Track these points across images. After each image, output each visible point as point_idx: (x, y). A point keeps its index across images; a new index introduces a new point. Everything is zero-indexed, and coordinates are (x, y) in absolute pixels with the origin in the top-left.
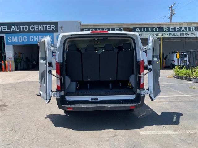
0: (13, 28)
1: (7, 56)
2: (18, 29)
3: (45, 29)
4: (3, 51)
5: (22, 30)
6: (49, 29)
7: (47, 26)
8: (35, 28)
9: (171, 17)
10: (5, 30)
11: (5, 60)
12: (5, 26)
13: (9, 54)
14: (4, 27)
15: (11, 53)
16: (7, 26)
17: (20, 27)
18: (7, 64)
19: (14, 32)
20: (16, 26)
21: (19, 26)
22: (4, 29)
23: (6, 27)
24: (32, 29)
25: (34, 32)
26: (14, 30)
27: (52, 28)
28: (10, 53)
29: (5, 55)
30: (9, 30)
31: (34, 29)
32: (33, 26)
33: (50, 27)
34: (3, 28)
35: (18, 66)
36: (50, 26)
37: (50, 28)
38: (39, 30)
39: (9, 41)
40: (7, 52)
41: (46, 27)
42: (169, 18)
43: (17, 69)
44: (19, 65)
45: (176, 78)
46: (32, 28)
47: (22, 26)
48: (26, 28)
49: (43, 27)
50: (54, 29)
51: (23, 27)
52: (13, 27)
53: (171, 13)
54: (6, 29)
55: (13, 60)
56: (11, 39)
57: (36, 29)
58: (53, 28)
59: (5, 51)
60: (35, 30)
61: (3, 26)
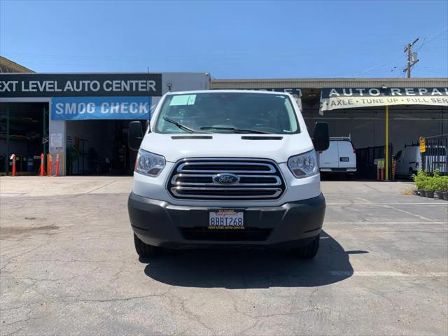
0: (69, 86)
1: (52, 145)
2: (78, 87)
3: (134, 89)
4: (45, 133)
5: (86, 90)
6: (142, 88)
7: (140, 82)
8: (114, 86)
9: (408, 70)
10: (52, 90)
11: (48, 153)
12: (52, 82)
13: (57, 139)
14: (49, 84)
15: (61, 138)
16: (56, 82)
17: (84, 85)
18: (51, 160)
19: (69, 94)
20: (75, 82)
21: (81, 82)
22: (50, 88)
23: (53, 84)
24: (108, 88)
25: (112, 94)
26: (70, 90)
27: (149, 86)
28: (59, 136)
29: (48, 143)
30: (61, 90)
31: (111, 88)
32: (110, 82)
33: (146, 84)
34: (48, 86)
35: (72, 166)
36: (145, 81)
37: (146, 88)
38: (123, 90)
39: (57, 112)
40: (52, 136)
41: (137, 84)
42: (405, 71)
43: (69, 172)
44: (75, 163)
45: (419, 195)
46: (108, 86)
47: (86, 82)
48: (95, 86)
49: (131, 84)
50: (154, 90)
51: (89, 84)
52: (69, 83)
53: (409, 59)
54: (53, 88)
55: (63, 152)
56: (64, 108)
57: (116, 88)
58: (152, 86)
59: (48, 133)
60: (114, 90)
61: (48, 82)
